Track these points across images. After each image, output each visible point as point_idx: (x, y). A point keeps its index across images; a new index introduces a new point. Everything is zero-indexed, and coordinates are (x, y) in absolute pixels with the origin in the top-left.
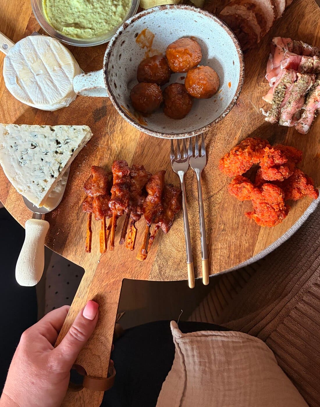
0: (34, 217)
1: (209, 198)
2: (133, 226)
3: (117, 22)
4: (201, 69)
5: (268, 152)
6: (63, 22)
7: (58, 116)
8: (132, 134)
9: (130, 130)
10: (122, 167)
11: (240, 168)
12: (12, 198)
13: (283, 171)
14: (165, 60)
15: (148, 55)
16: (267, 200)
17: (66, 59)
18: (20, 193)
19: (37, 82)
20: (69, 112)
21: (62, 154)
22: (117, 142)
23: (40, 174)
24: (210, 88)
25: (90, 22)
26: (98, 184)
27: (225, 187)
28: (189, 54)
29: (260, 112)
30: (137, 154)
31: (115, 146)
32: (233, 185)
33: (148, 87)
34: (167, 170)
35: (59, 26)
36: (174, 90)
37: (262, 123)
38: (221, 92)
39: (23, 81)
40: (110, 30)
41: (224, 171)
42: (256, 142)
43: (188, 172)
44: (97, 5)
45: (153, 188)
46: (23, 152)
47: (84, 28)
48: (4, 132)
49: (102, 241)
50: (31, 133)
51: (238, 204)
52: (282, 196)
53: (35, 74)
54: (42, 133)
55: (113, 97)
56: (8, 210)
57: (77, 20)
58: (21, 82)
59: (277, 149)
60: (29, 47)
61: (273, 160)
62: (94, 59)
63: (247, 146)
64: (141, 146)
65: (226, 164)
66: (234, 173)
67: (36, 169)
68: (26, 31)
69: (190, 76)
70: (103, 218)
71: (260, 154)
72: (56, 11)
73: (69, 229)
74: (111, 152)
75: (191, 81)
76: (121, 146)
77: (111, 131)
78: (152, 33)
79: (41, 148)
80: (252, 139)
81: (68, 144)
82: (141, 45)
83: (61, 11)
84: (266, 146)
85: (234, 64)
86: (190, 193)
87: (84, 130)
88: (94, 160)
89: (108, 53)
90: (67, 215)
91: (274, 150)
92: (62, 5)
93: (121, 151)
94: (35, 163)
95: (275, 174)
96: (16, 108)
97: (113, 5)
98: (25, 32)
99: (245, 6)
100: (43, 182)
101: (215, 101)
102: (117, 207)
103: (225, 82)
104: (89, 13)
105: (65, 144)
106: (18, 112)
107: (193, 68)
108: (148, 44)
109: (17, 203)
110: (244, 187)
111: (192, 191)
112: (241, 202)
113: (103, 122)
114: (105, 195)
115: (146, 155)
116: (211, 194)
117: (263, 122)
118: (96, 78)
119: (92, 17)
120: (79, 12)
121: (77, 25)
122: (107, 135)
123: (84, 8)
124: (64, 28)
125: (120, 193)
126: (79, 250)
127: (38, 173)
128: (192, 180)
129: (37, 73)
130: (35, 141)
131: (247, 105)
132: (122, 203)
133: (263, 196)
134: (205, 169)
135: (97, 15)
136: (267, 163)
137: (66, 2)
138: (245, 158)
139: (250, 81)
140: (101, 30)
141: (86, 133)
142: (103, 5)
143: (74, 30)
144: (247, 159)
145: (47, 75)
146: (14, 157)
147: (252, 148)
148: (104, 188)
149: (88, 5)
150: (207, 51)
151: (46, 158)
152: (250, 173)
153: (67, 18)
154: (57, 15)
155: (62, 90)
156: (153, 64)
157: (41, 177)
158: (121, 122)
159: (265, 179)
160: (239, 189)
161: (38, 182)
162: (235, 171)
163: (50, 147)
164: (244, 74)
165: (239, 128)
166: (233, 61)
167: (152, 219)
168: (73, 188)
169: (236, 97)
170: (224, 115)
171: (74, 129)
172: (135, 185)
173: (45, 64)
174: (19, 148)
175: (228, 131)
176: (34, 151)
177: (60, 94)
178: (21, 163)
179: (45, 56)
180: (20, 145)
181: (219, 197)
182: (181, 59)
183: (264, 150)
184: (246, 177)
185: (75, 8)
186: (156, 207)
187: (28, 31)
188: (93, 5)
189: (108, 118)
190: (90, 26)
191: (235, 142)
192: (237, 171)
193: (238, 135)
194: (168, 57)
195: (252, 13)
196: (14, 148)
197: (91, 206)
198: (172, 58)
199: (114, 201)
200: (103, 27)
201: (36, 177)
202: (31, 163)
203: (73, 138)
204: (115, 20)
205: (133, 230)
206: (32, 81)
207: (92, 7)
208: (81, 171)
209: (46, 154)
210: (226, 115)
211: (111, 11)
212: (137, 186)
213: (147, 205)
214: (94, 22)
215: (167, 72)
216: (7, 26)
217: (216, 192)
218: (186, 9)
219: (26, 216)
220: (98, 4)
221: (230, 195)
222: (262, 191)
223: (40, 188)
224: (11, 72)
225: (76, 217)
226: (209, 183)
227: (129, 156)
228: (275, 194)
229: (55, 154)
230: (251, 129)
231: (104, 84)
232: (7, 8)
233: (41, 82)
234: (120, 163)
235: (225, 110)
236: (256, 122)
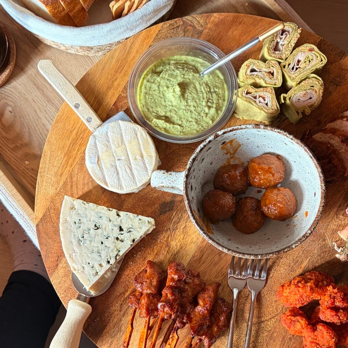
0: (78, 298)
1: (260, 323)
2: (175, 333)
3: (207, 124)
4: (280, 190)
5: (331, 291)
6: (155, 113)
7: (125, 200)
8: (194, 236)
9: (193, 231)
10: (178, 270)
11: (298, 300)
12: (60, 273)
13: (341, 315)
14: (246, 172)
15: (229, 162)
16: (318, 341)
17: (150, 150)
18: (74, 272)
19: (116, 167)
20: (136, 199)
21: (123, 241)
22: (177, 241)
23: (97, 257)
24: (286, 212)
25: (181, 118)
26: (151, 281)
27: (279, 316)
28: (272, 173)
29: (333, 246)
30: (195, 258)
31: (175, 244)
32: (288, 316)
33: (224, 197)
34: (222, 282)
35: (150, 116)
36: (249, 205)
37: (332, 258)
38: (296, 218)
39: (104, 163)
40: (198, 130)
41: (282, 299)
42: (321, 278)
43: (244, 290)
44: (191, 103)
45: (204, 300)
46: (85, 231)
47: (173, 123)
48: (71, 206)
49: (142, 340)
50: (97, 213)
51: (289, 337)
52: (334, 340)
53: (116, 159)
54: (107, 216)
55: (188, 202)
56: (53, 284)
57: (168, 114)
58: (101, 163)
59: (341, 291)
60: (117, 131)
61: (334, 301)
62: (173, 151)
63: (311, 279)
64: (201, 251)
65: (285, 293)
66: (291, 304)
67: (94, 251)
68: (113, 107)
69: (268, 195)
70: (148, 317)
71: (322, 291)
72: (150, 100)
73: (109, 319)
74: (169, 249)
75: (268, 200)
76: (180, 245)
77: (174, 227)
78: (239, 143)
79: (104, 231)
80: (317, 273)
81: (131, 233)
82: (225, 151)
83: (155, 101)
84: (330, 284)
85: (315, 196)
86: (241, 313)
87: (149, 222)
88: (150, 254)
89: (193, 158)
90: (111, 304)
91: (337, 291)
92: (156, 95)
93: (179, 251)
94: (95, 245)
95: (333, 316)
96: (86, 182)
97: (207, 106)
98: (111, 108)
99: (339, 138)
100: (99, 266)
101: (288, 225)
102: (165, 310)
103: (302, 209)
104: (182, 109)
105: (128, 232)
106: (86, 187)
107: (273, 186)
108: (232, 152)
109: (63, 279)
110: (298, 321)
111: (243, 311)
112: (292, 336)
113: (167, 216)
114: (155, 294)
115: (204, 262)
116: (263, 319)
117: (334, 257)
118: (176, 178)
119: (184, 113)
120: (172, 106)
121: (167, 119)
122: (169, 231)
123: (178, 103)
124: (155, 120)
125: (171, 296)
126: (114, 343)
127: (95, 255)
128: (246, 300)
129: (118, 158)
130: (99, 222)
131: (320, 235)
132: (171, 307)
133: (316, 335)
134: (261, 292)
135: (189, 113)
136: (327, 302)
137: (161, 93)
138: (306, 292)
139: (329, 210)
140: (190, 129)
141: (150, 226)
142: (197, 104)
143: (163, 123)
144: (308, 294)
145: (128, 162)
146: (76, 234)
147: (316, 284)
148: (156, 287)
149: (183, 101)
150: (291, 172)
151: (106, 243)
152: (308, 308)
153: (159, 109)
154: (150, 104)
155: (139, 180)
156: (234, 174)
157: (97, 260)
158: (185, 221)
159: (321, 318)
160: (292, 322)
161: (93, 265)
162: (293, 302)
163: (112, 232)
164: (322, 210)
165: (307, 257)
166: (315, 192)
167: (197, 331)
168: (123, 277)
169: (310, 232)
170: (294, 246)
171: (140, 219)
172: (188, 292)
173: (128, 151)
174: (82, 225)
175: (295, 258)
176: (96, 232)
177: (136, 183)
178: (81, 241)
179: (131, 143)
180: (84, 224)
181: (270, 325)
182: (263, 176)
183: (327, 288)
184: (303, 311)
185: (168, 101)
186: (204, 319)
187: (115, 108)
188: (187, 102)
189: (174, 214)
190: (180, 123)
191: (299, 271)
192: (294, 303)
193: (304, 264)
194: (250, 170)
195: (345, 146)
196: (77, 224)
197: (138, 300)
198: (254, 173)
199: (164, 304)
200: (192, 126)
201: (93, 259)
202: (90, 243)
203: (136, 228)
204: (205, 122)
205: (175, 337)
206: (112, 164)
207: (186, 104)
208: (135, 261)
209: (107, 238)
210: (296, 246)
211: (203, 111)
212: (190, 293)
213: (196, 315)
214: (184, 119)
215: (245, 184)
216: (95, 97)
217: (268, 318)
218: (278, 132)
219: (69, 295)
220: (193, 102)
221: (282, 325)
222: (316, 330)
223: (94, 272)
224: (94, 151)
225: (119, 308)
226: (263, 307)
227: (186, 258)
228: (328, 337)
229: (116, 241)
230: (320, 261)
231: (183, 187)
232: (99, 79)
233: (121, 167)
234: (178, 265)
235: (296, 241)
236: (326, 256)
